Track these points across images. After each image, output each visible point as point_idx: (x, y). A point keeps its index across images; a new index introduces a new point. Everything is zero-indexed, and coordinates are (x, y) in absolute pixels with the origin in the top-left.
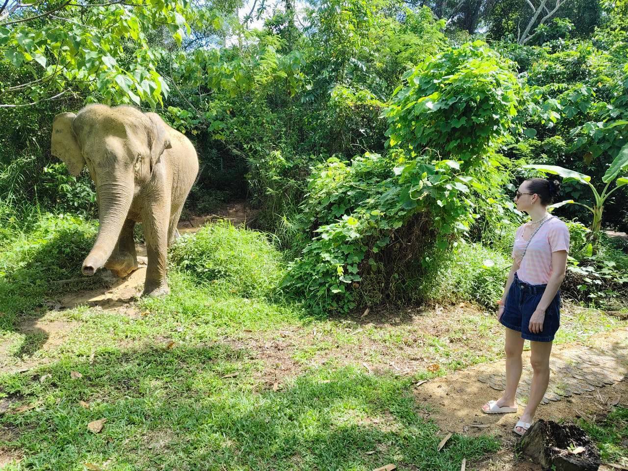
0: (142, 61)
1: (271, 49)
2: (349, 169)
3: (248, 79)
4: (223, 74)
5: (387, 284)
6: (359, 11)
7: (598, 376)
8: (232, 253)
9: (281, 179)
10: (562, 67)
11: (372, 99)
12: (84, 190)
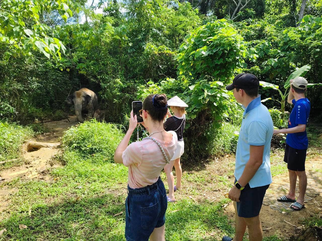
0: (38, 31)
1: (109, 25)
2: (159, 87)
3: (97, 40)
4: (83, 38)
5: (190, 148)
6: (155, 4)
7: (311, 190)
8: (101, 137)
9: (121, 94)
10: (254, 32)
11: (167, 50)
12: (6, 106)
